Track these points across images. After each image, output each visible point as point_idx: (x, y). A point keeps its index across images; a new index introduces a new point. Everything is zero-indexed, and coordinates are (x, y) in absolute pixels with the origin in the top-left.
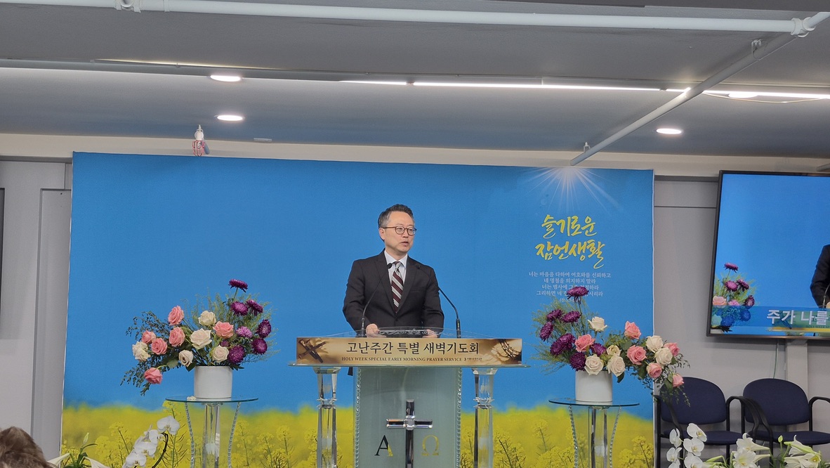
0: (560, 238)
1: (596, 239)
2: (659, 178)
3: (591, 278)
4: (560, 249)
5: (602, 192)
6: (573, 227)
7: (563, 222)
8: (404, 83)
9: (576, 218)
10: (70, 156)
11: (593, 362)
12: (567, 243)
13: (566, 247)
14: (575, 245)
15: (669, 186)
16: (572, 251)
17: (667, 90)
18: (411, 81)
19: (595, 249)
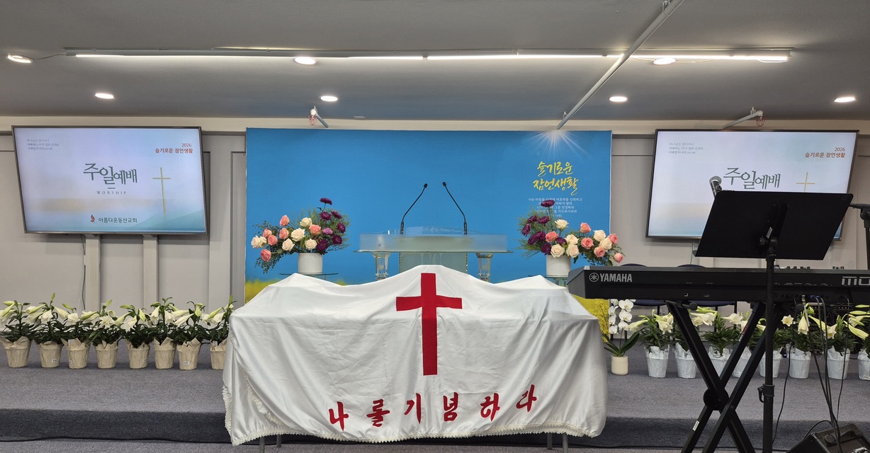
0: (549, 176)
1: (573, 176)
2: (616, 137)
3: (569, 201)
4: (549, 183)
5: (578, 146)
6: (558, 169)
7: (551, 166)
8: (420, 58)
9: (560, 163)
10: (245, 130)
11: (557, 249)
12: (554, 179)
13: (553, 182)
14: (559, 181)
15: (622, 143)
16: (557, 184)
17: (608, 56)
18: (425, 56)
19: (572, 183)
